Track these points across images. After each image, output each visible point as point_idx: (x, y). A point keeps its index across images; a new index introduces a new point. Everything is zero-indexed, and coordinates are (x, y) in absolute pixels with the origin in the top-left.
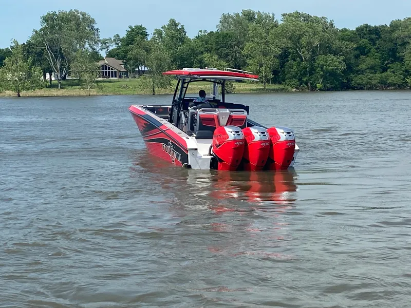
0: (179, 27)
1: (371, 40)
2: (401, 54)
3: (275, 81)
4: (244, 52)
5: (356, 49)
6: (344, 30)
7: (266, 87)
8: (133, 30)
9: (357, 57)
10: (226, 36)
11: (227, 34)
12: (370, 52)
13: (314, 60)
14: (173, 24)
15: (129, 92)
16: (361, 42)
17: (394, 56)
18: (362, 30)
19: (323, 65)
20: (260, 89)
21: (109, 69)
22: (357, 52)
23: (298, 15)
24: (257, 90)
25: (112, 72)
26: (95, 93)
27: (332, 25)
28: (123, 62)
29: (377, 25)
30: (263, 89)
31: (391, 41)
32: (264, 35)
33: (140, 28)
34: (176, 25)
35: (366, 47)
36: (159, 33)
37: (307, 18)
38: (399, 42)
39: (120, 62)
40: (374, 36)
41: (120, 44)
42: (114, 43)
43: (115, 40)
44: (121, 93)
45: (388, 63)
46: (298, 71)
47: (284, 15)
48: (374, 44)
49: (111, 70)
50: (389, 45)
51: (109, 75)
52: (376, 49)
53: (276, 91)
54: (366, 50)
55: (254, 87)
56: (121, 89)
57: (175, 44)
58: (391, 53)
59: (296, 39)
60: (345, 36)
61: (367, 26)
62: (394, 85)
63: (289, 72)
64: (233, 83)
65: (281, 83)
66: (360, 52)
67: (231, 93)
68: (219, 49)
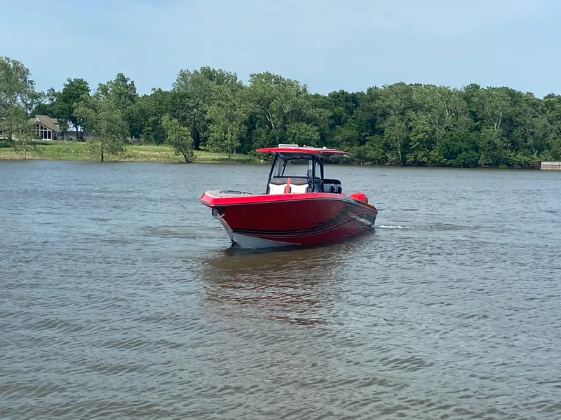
0: (129, 83)
1: (347, 108)
2: (381, 126)
3: (239, 151)
4: (208, 117)
5: (331, 117)
6: (317, 96)
7: (232, 158)
8: (72, 84)
9: (332, 127)
10: (184, 96)
11: (186, 95)
12: (346, 121)
13: (285, 129)
14: (122, 78)
15: (71, 157)
16: (336, 110)
17: (373, 127)
18: (338, 96)
19: (295, 134)
20: (223, 159)
21: (42, 128)
22: (332, 121)
23: (268, 76)
24: (220, 160)
25: (46, 132)
26: (30, 157)
27: (305, 90)
28: (58, 121)
29: (355, 92)
30: (226, 159)
31: (371, 110)
32: (230, 97)
33: (80, 82)
34: (125, 80)
35: (342, 116)
36: (104, 89)
37: (278, 80)
38: (379, 112)
39: (55, 120)
40: (350, 104)
41: (55, 100)
42: (48, 99)
43: (48, 95)
44: (62, 158)
45: (367, 136)
46: (267, 139)
47: (252, 76)
48: (351, 113)
49: (44, 130)
50: (368, 116)
51: (42, 136)
52: (353, 119)
53: (243, 162)
54: (342, 119)
55: (217, 156)
56: (61, 153)
57: (124, 103)
58: (369, 124)
59: (265, 103)
60: (319, 102)
61: (343, 93)
62: (373, 160)
63: (256, 141)
64: (194, 151)
65: (246, 153)
66: (335, 121)
67: (192, 163)
68: (175, 111)
